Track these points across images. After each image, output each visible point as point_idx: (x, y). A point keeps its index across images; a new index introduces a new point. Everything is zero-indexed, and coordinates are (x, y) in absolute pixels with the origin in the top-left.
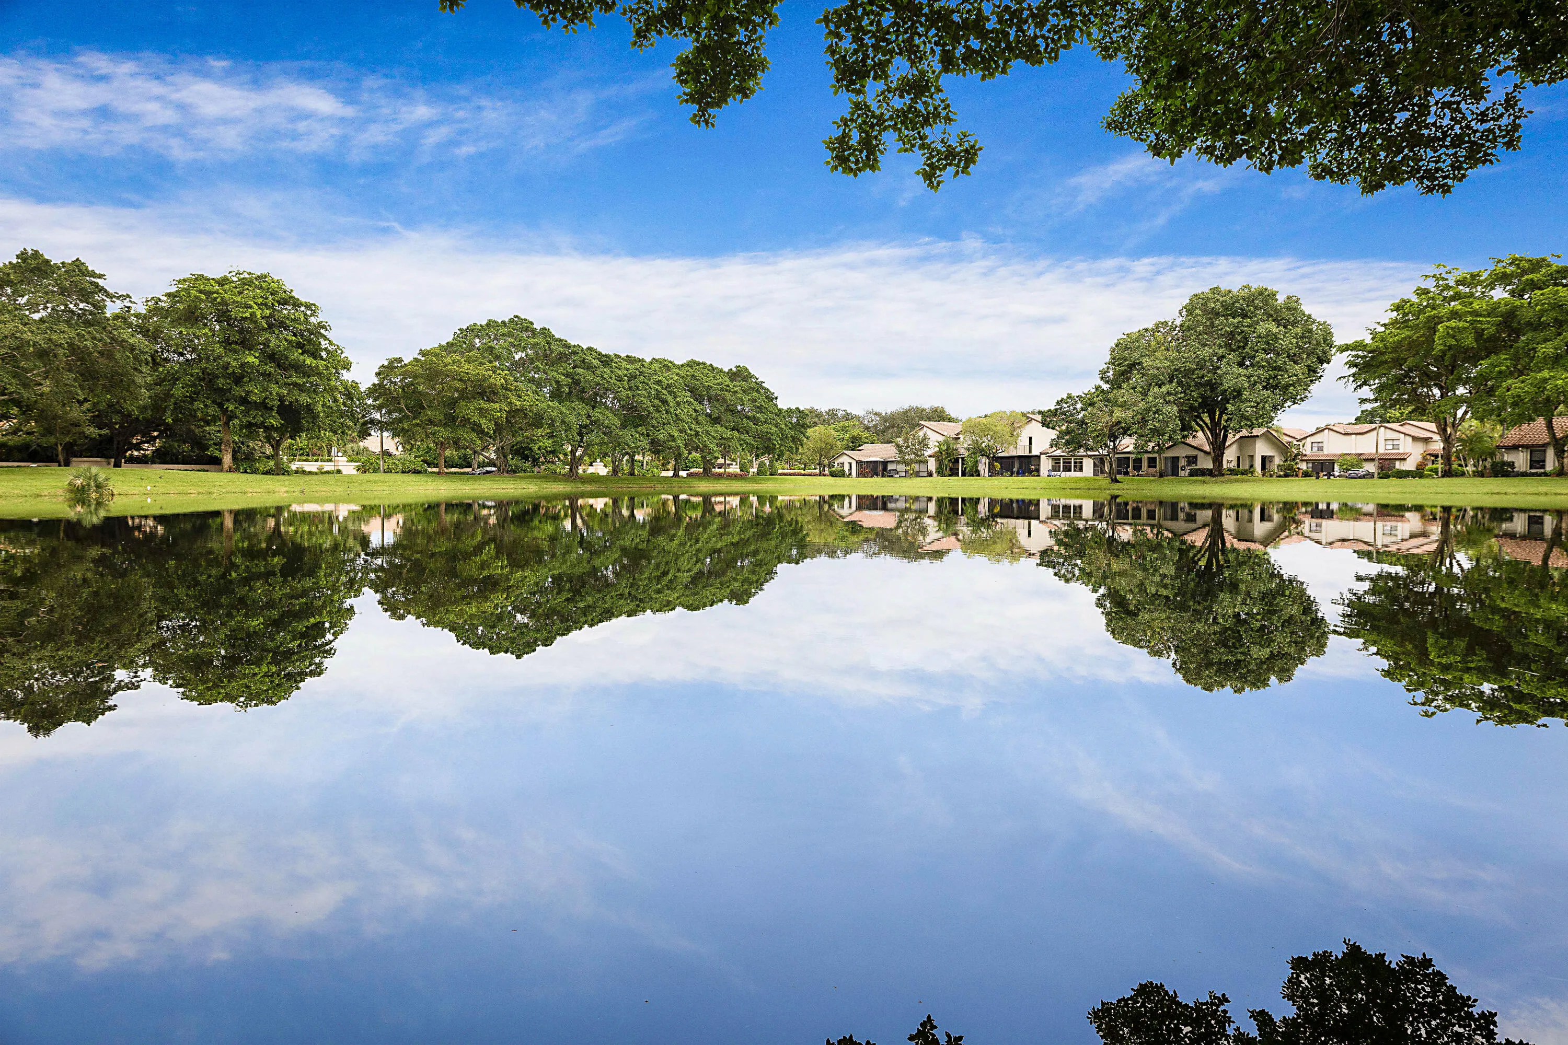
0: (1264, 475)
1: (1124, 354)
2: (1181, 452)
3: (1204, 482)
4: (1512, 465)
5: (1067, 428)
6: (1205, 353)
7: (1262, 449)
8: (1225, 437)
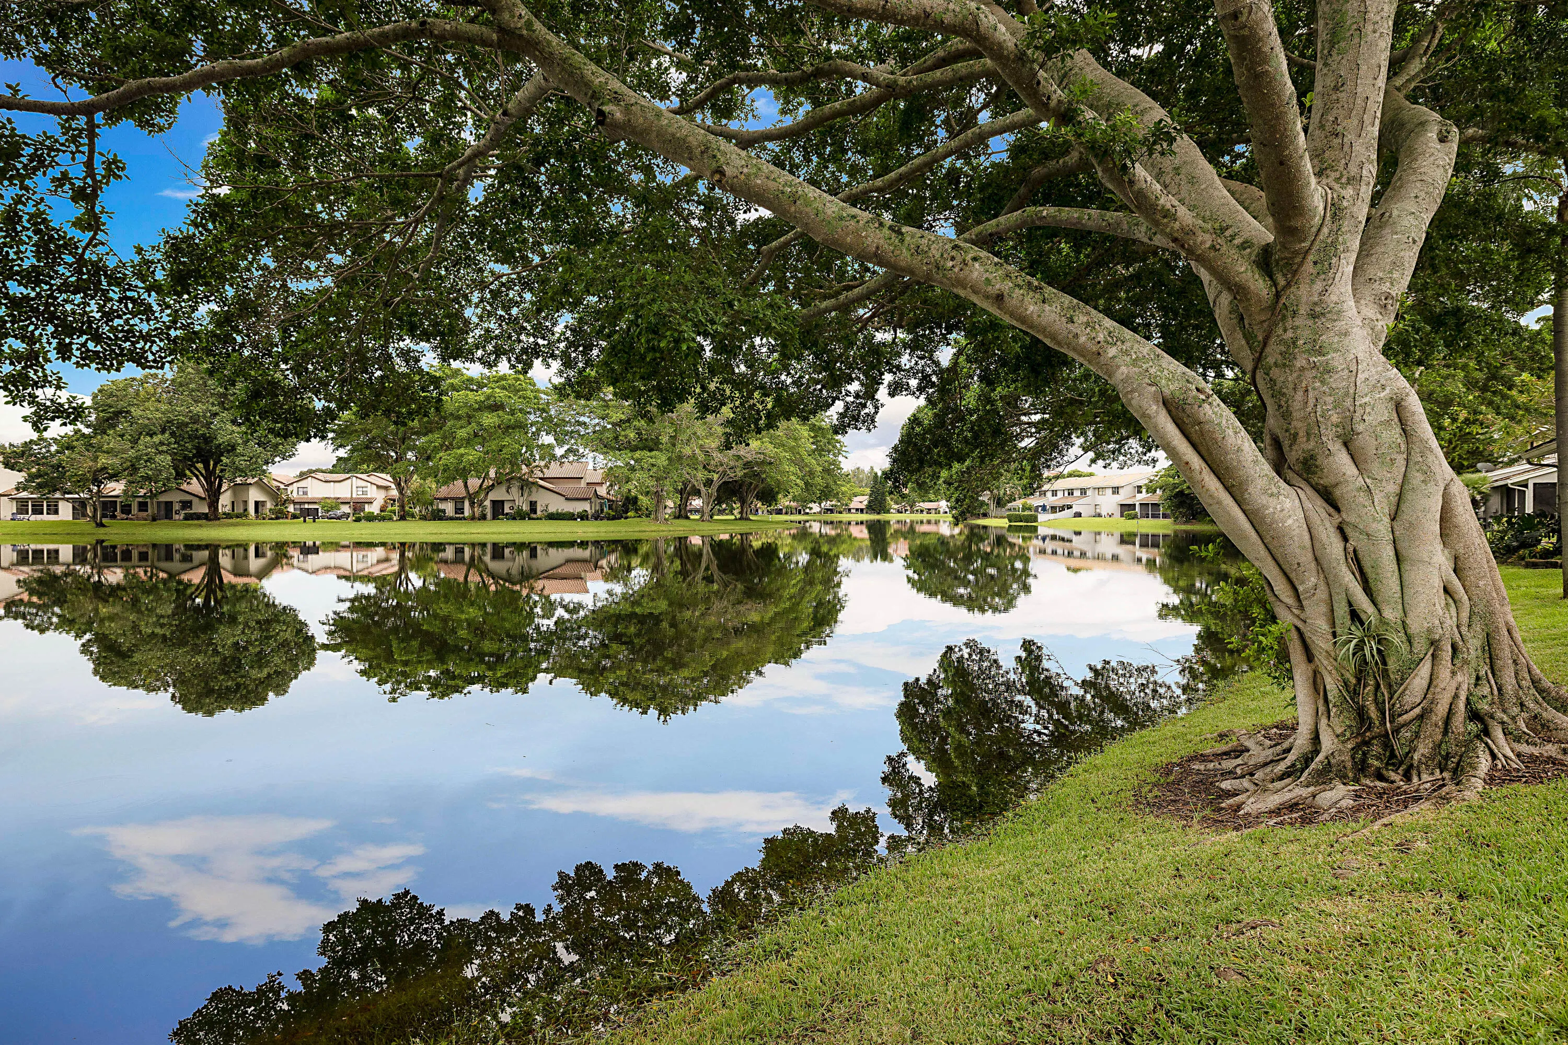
0: (257, 517)
1: (109, 401)
2: (175, 498)
3: (201, 526)
4: (444, 511)
5: (39, 470)
6: (198, 409)
7: (254, 495)
8: (220, 486)
